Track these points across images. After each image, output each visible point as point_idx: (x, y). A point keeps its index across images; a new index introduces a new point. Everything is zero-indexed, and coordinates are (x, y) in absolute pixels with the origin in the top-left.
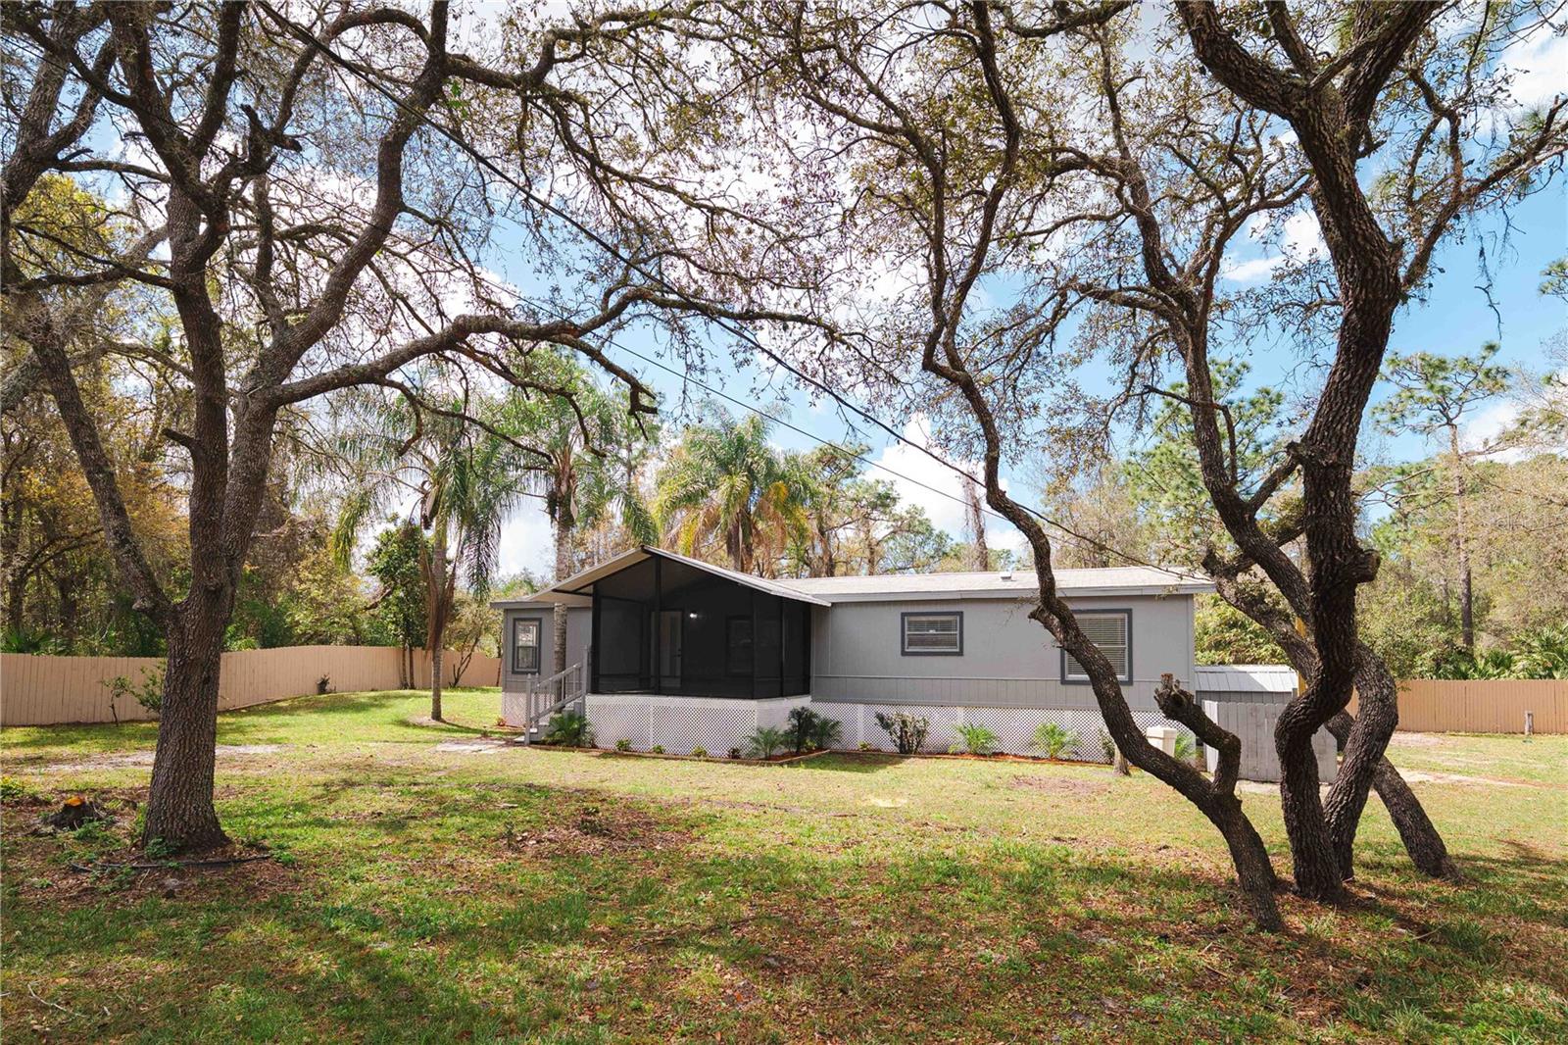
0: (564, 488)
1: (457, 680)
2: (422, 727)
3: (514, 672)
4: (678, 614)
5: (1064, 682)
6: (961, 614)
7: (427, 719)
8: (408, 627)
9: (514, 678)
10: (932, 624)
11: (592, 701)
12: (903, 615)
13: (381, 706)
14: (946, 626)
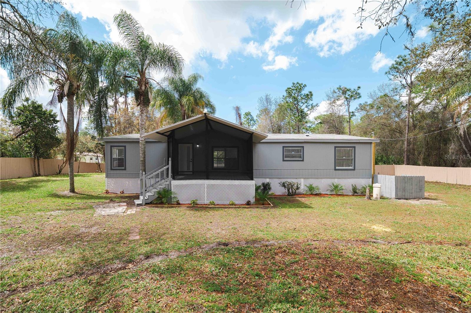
0: (143, 88)
1: (60, 172)
2: (64, 197)
3: (111, 169)
4: (191, 145)
5: (335, 170)
6: (303, 147)
7: (67, 192)
8: (36, 149)
9: (112, 172)
10: (293, 151)
11: (175, 183)
12: (283, 147)
13: (36, 187)
14: (298, 151)
